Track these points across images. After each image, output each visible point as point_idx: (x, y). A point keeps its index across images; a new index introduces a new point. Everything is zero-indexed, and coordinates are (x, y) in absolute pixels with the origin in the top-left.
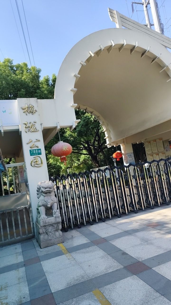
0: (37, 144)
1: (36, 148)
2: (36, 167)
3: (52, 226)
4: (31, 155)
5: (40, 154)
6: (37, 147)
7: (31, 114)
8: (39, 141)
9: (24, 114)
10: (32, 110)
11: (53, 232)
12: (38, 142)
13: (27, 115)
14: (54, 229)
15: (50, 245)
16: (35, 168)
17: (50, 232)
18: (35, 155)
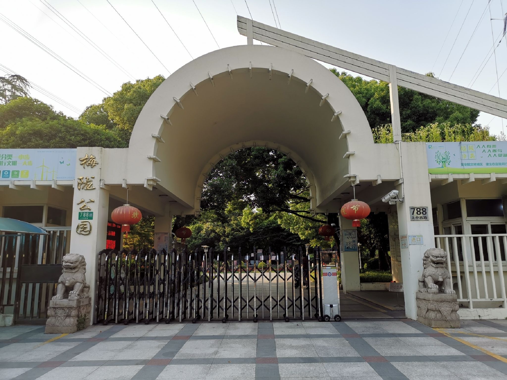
0: (90, 206)
1: (88, 211)
2: (83, 234)
3: (62, 309)
4: (79, 219)
5: (91, 218)
6: (90, 209)
7: (90, 167)
8: (93, 202)
9: (82, 166)
10: (92, 162)
11: (62, 318)
12: (92, 204)
13: (84, 168)
14: (65, 313)
15: (56, 332)
16: (81, 235)
17: (60, 316)
18: (84, 219)
